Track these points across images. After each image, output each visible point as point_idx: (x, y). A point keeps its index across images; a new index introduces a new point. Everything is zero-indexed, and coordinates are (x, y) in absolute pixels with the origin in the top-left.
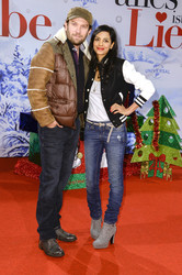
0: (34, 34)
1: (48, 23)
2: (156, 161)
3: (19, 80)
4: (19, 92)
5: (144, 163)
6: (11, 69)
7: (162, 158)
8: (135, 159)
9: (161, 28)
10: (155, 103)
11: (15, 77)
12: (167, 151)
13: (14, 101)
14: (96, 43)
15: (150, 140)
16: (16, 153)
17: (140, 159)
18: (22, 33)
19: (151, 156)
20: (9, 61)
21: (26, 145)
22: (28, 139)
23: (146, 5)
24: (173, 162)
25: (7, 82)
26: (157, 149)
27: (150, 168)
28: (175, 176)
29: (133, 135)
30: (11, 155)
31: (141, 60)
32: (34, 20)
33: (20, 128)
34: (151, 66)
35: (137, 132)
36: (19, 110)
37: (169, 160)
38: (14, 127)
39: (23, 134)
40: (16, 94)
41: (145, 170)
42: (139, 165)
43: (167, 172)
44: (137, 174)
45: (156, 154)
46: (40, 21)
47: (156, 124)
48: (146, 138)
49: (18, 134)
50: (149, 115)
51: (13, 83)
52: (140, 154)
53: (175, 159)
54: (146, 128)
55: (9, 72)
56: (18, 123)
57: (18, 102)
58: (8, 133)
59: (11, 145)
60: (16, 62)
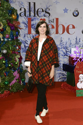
0: (68, 32)
1: (74, 27)
3: (62, 51)
4: (62, 55)
6: (59, 46)
18: (63, 32)
21: (65, 77)
22: (66, 74)
30: (60, 81)
33: (63, 70)
36: (62, 63)
38: (60, 69)
51: (60, 52)
57: (62, 59)
58: (58, 72)
59: (59, 77)
60: (61, 43)
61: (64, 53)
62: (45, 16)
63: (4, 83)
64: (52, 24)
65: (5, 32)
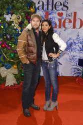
4: (78, 50)
6: (75, 41)
11: (77, 45)
13: (76, 54)
14: (43, 27)
16: (76, 75)
18: (81, 27)
20: (75, 38)
21: (80, 72)
22: (81, 69)
25: (74, 46)
30: (74, 75)
36: (78, 58)
38: (75, 64)
40: (77, 51)
49: (77, 67)
51: (76, 47)
55: (75, 43)
56: (77, 63)
57: (78, 54)
58: (73, 67)
59: (74, 71)
60: (77, 38)
61: (80, 48)
62: (63, 10)
63: (21, 75)
64: (70, 18)
65: (23, 24)
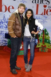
0: (9, 11)
1: (13, 8)
2: (43, 47)
3: (5, 24)
4: (5, 27)
5: (40, 48)
6: (3, 21)
7: (45, 46)
8: (38, 46)
9: (45, 10)
10: (43, 31)
11: (4, 23)
12: (47, 44)
14: (27, 14)
15: (42, 41)
16: (4, 45)
17: (39, 47)
18: (6, 11)
19: (42, 46)
20: (2, 19)
21: (6, 42)
22: (7, 41)
23: (41, 3)
24: (48, 47)
26: (44, 44)
27: (42, 49)
28: (49, 52)
29: (37, 40)
30: (3, 45)
31: (39, 18)
32: (9, 7)
33: (5, 38)
34: (42, 20)
35: (38, 39)
36: (5, 33)
37: (47, 47)
38: (3, 37)
39: (6, 39)
41: (40, 50)
42: (38, 48)
43: (47, 50)
44: (38, 51)
45: (43, 45)
46: (11, 7)
47: (44, 37)
48: (41, 41)
50: (41, 34)
51: (3, 25)
52: (39, 45)
53: (49, 46)
54: (40, 38)
55: (2, 22)
56: (4, 36)
57: (4, 30)
58: (2, 39)
59: (2, 42)
60: (4, 19)
61: (6, 26)
